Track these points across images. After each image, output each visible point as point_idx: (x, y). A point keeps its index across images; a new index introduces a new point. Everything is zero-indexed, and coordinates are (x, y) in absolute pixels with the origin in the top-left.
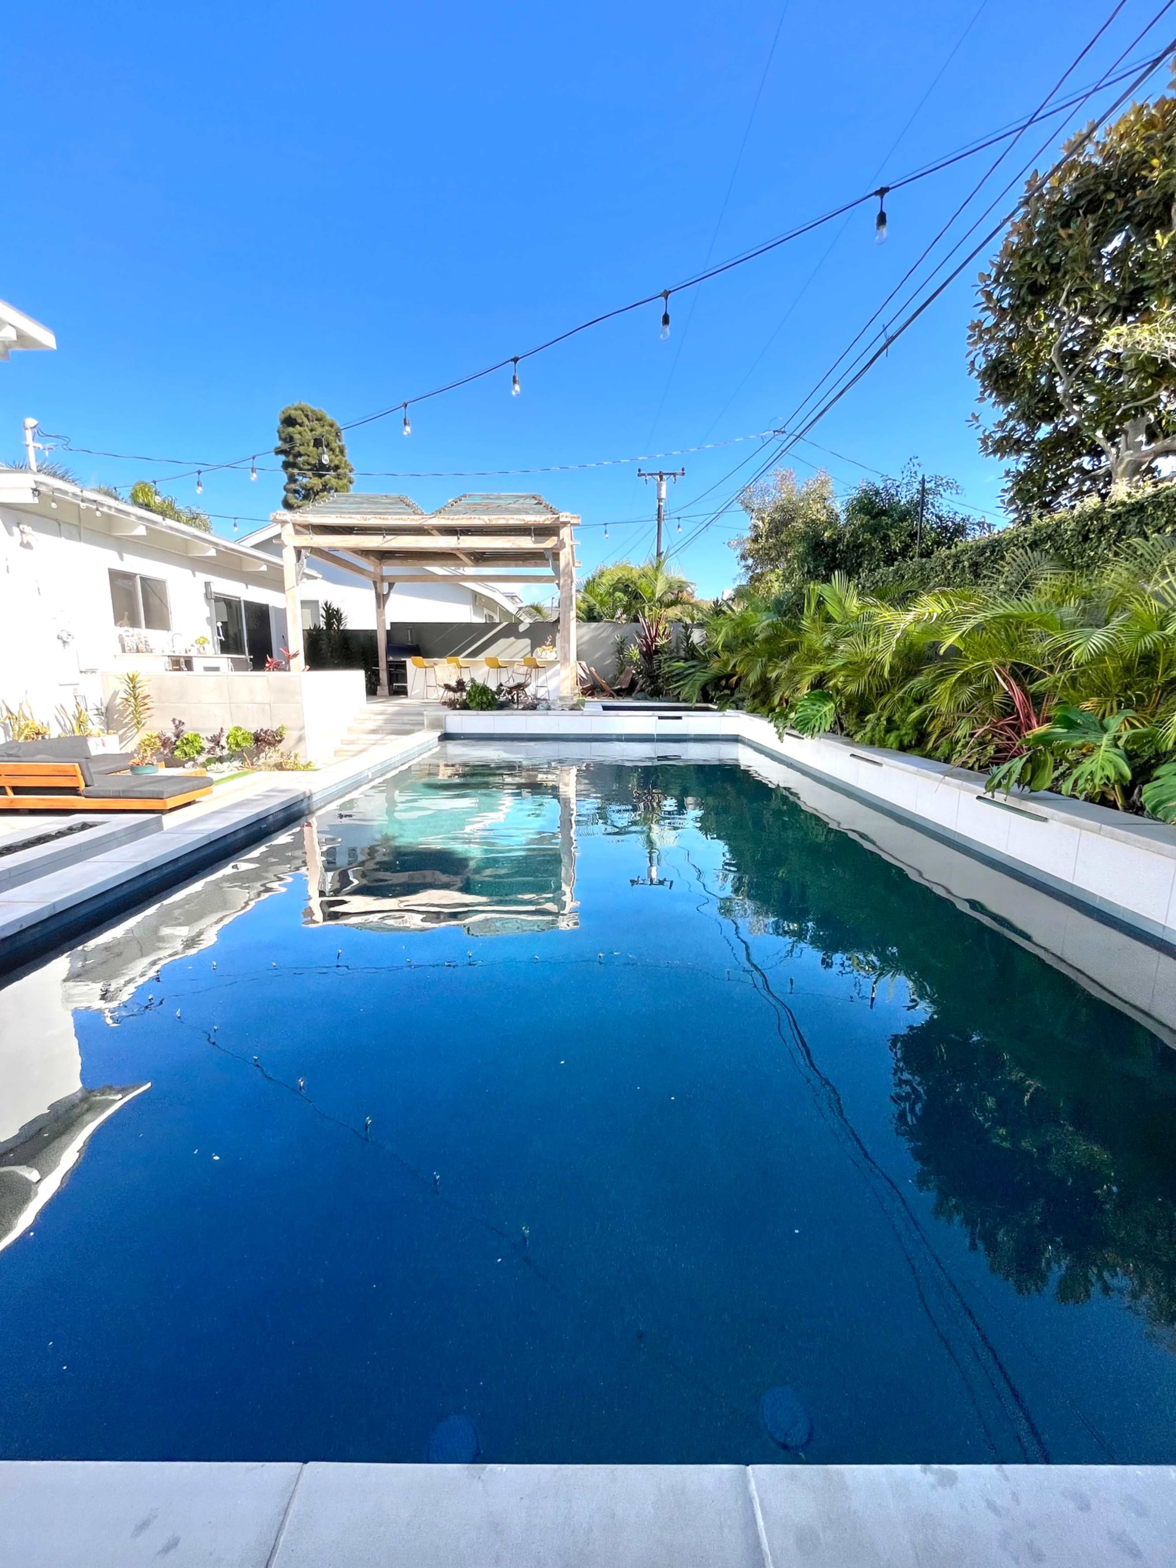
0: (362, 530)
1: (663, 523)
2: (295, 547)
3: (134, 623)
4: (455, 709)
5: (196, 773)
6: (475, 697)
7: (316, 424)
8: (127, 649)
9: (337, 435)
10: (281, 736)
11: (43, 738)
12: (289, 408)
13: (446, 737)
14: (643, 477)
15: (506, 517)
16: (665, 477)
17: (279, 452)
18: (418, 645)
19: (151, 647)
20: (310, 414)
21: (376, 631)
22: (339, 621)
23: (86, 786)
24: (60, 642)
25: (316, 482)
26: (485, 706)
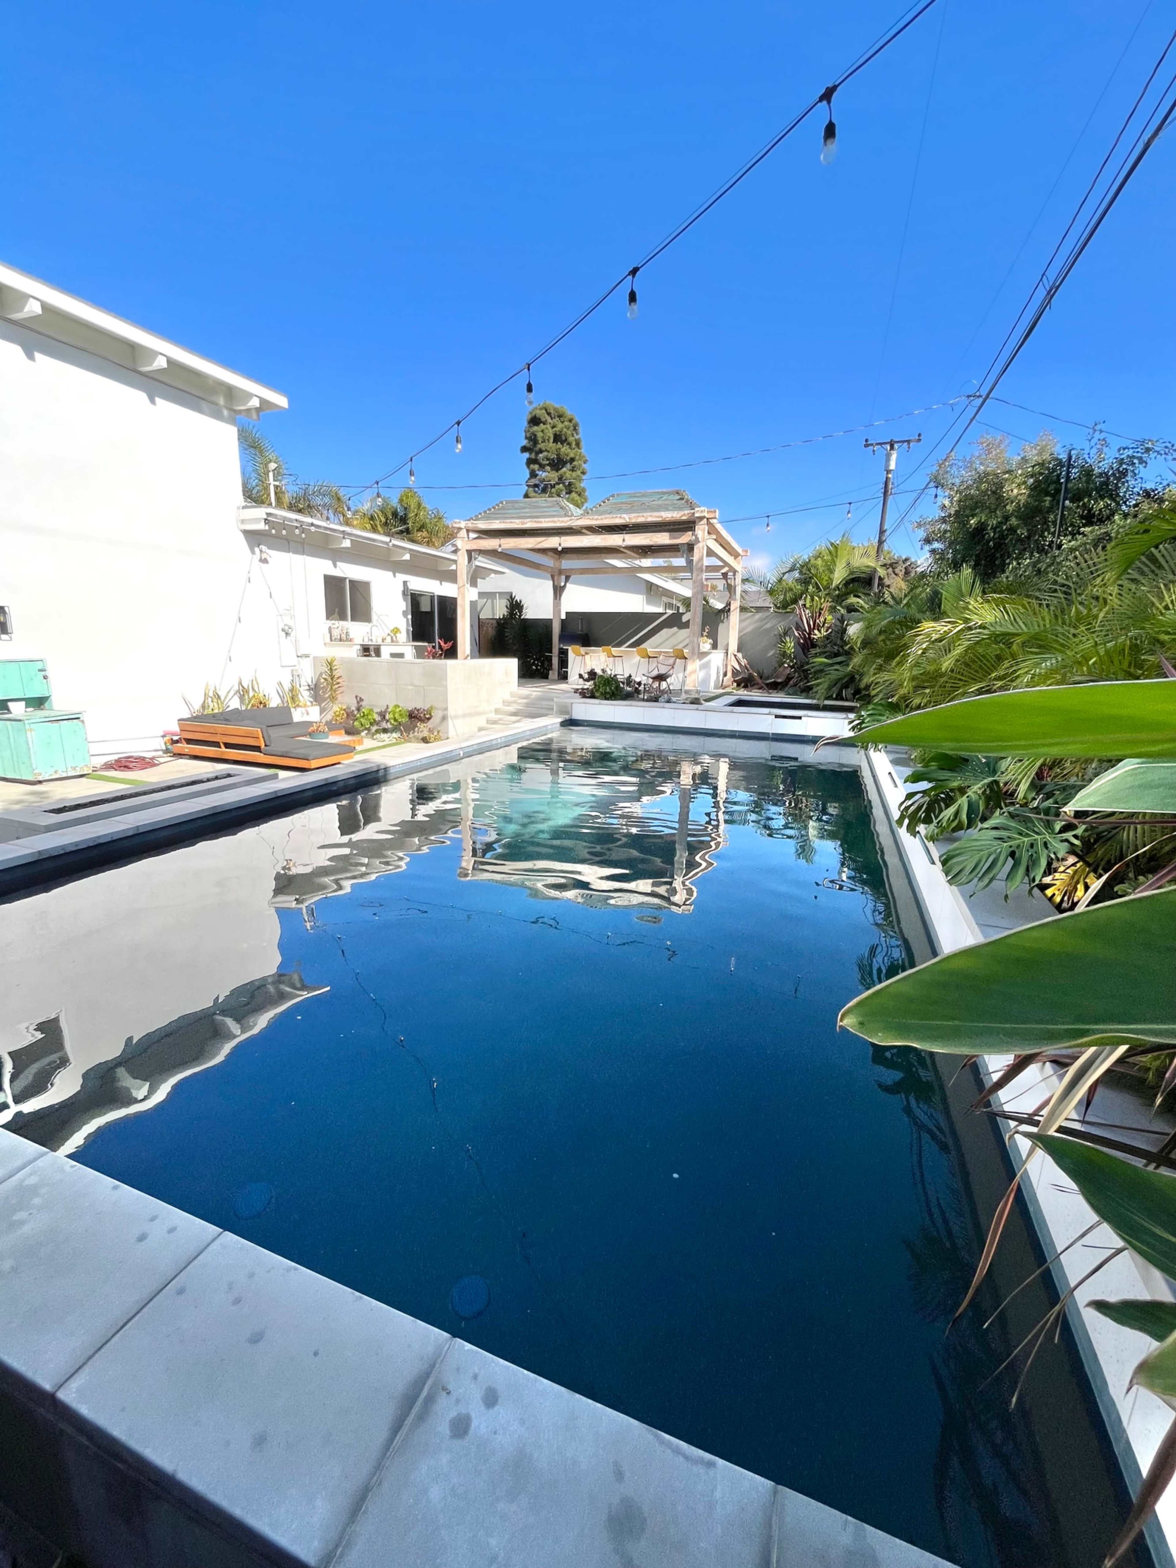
1: (890, 499)
2: (467, 551)
3: (342, 617)
4: (585, 697)
5: (344, 741)
6: (599, 688)
7: (556, 421)
8: (333, 638)
9: (575, 429)
10: (430, 714)
11: (265, 706)
12: (536, 408)
13: (570, 723)
14: (871, 448)
15: (645, 514)
16: (896, 446)
17: (524, 449)
18: (587, 634)
19: (351, 637)
20: (552, 412)
21: (551, 620)
22: (521, 611)
23: (266, 746)
24: (283, 634)
25: (553, 475)
26: (608, 696)
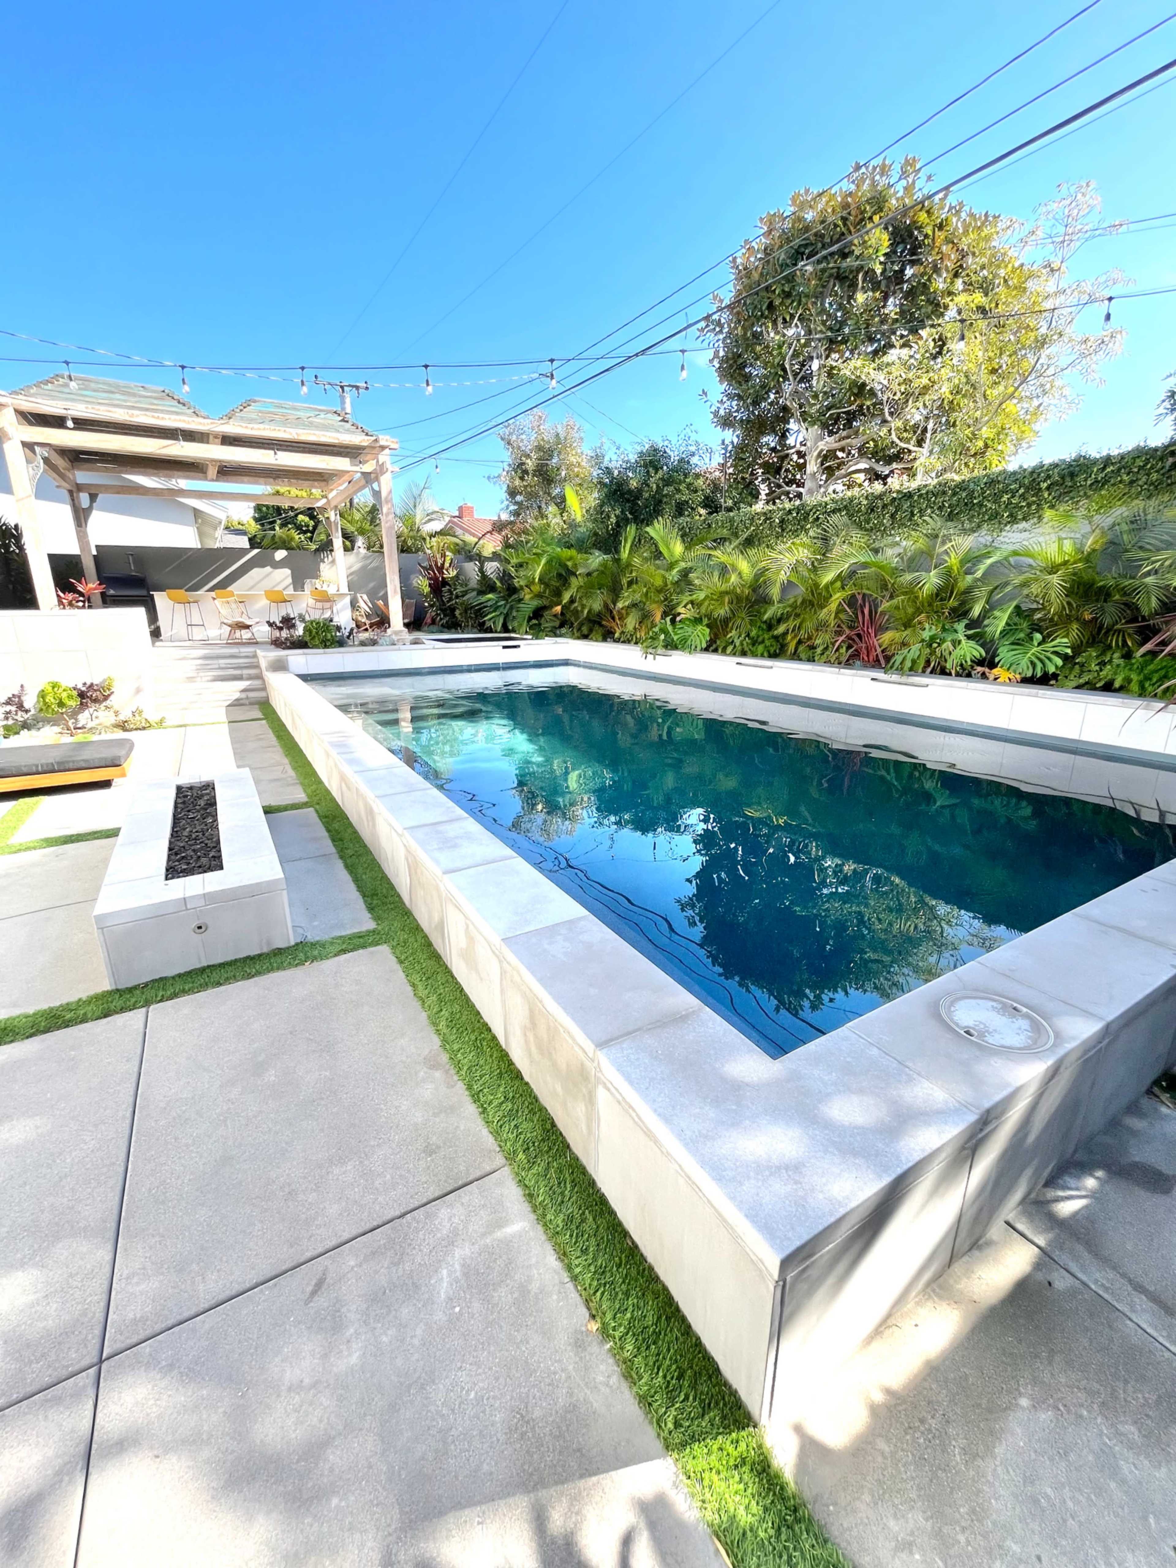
0: (123, 429)
2: (23, 442)
10: (108, 690)
21: (79, 556)
